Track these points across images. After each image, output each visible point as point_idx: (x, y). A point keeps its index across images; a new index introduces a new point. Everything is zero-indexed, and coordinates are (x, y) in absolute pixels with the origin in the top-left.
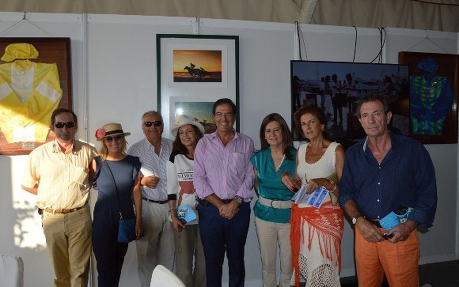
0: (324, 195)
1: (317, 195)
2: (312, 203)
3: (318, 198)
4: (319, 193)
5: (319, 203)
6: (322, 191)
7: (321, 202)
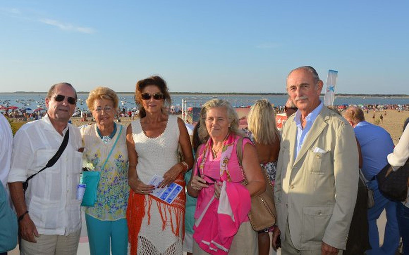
0: (178, 191)
1: (170, 190)
2: (164, 198)
3: (171, 193)
4: (172, 189)
5: (171, 198)
6: (176, 187)
7: (173, 198)
